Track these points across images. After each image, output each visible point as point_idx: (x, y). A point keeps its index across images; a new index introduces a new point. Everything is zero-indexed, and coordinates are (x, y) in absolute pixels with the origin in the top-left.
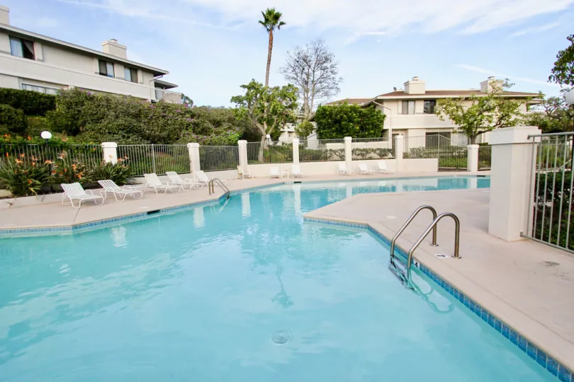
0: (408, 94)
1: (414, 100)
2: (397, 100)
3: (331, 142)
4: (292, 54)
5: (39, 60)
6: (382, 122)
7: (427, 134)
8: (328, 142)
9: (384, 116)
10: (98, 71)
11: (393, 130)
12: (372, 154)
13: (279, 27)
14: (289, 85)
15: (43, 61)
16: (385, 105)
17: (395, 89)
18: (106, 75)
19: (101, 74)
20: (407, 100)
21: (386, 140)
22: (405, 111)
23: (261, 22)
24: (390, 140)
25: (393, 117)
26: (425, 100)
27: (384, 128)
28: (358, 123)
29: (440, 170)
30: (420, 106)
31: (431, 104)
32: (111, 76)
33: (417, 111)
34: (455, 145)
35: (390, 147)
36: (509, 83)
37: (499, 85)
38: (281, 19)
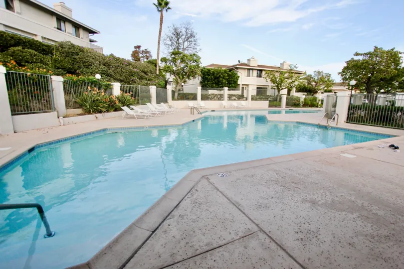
0: (249, 66)
1: (253, 69)
2: (245, 69)
3: (211, 89)
4: (171, 29)
5: (17, 13)
6: (238, 80)
7: (257, 88)
8: (209, 89)
9: (239, 77)
10: (56, 27)
11: (242, 85)
12: (234, 98)
13: (167, 10)
14: (194, 54)
15: (20, 14)
16: (239, 70)
17: (239, 61)
18: (60, 30)
19: (58, 29)
20: (249, 69)
21: (239, 90)
22: (248, 75)
23: (155, 4)
24: (241, 90)
25: (243, 78)
26: (258, 70)
27: (238, 83)
28: (227, 79)
29: (269, 107)
30: (255, 73)
31: (260, 72)
32: (63, 31)
33: (254, 76)
34: (270, 95)
35: (240, 94)
36: (297, 66)
37: (293, 67)
38: (169, 6)
